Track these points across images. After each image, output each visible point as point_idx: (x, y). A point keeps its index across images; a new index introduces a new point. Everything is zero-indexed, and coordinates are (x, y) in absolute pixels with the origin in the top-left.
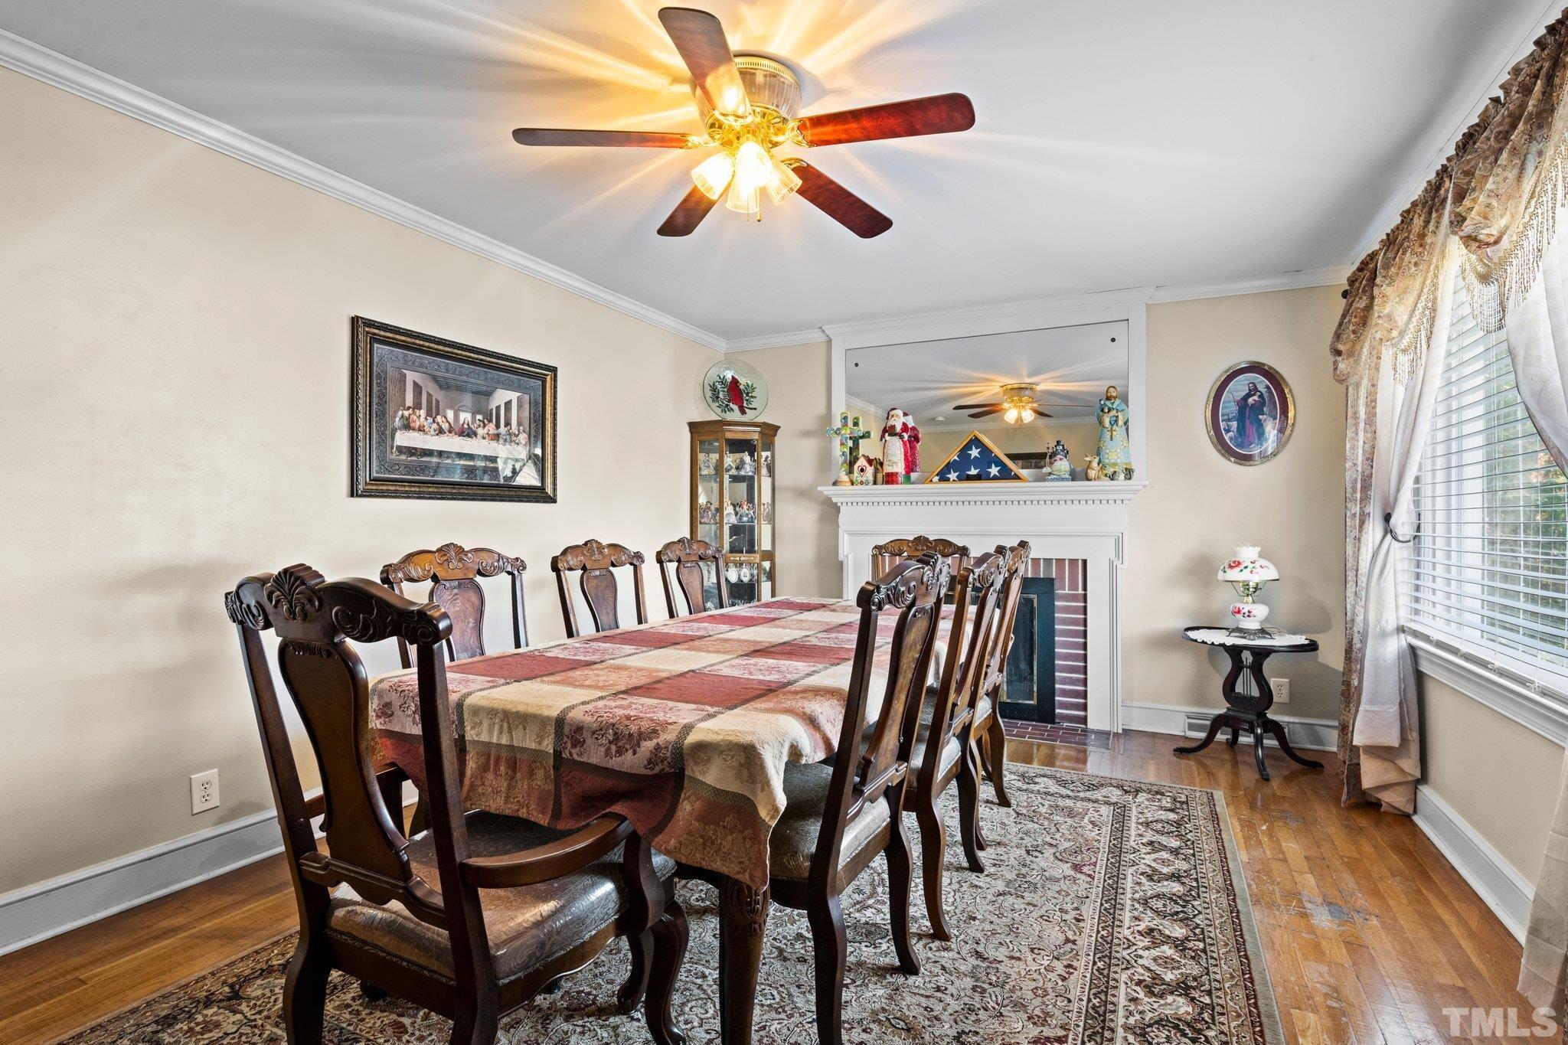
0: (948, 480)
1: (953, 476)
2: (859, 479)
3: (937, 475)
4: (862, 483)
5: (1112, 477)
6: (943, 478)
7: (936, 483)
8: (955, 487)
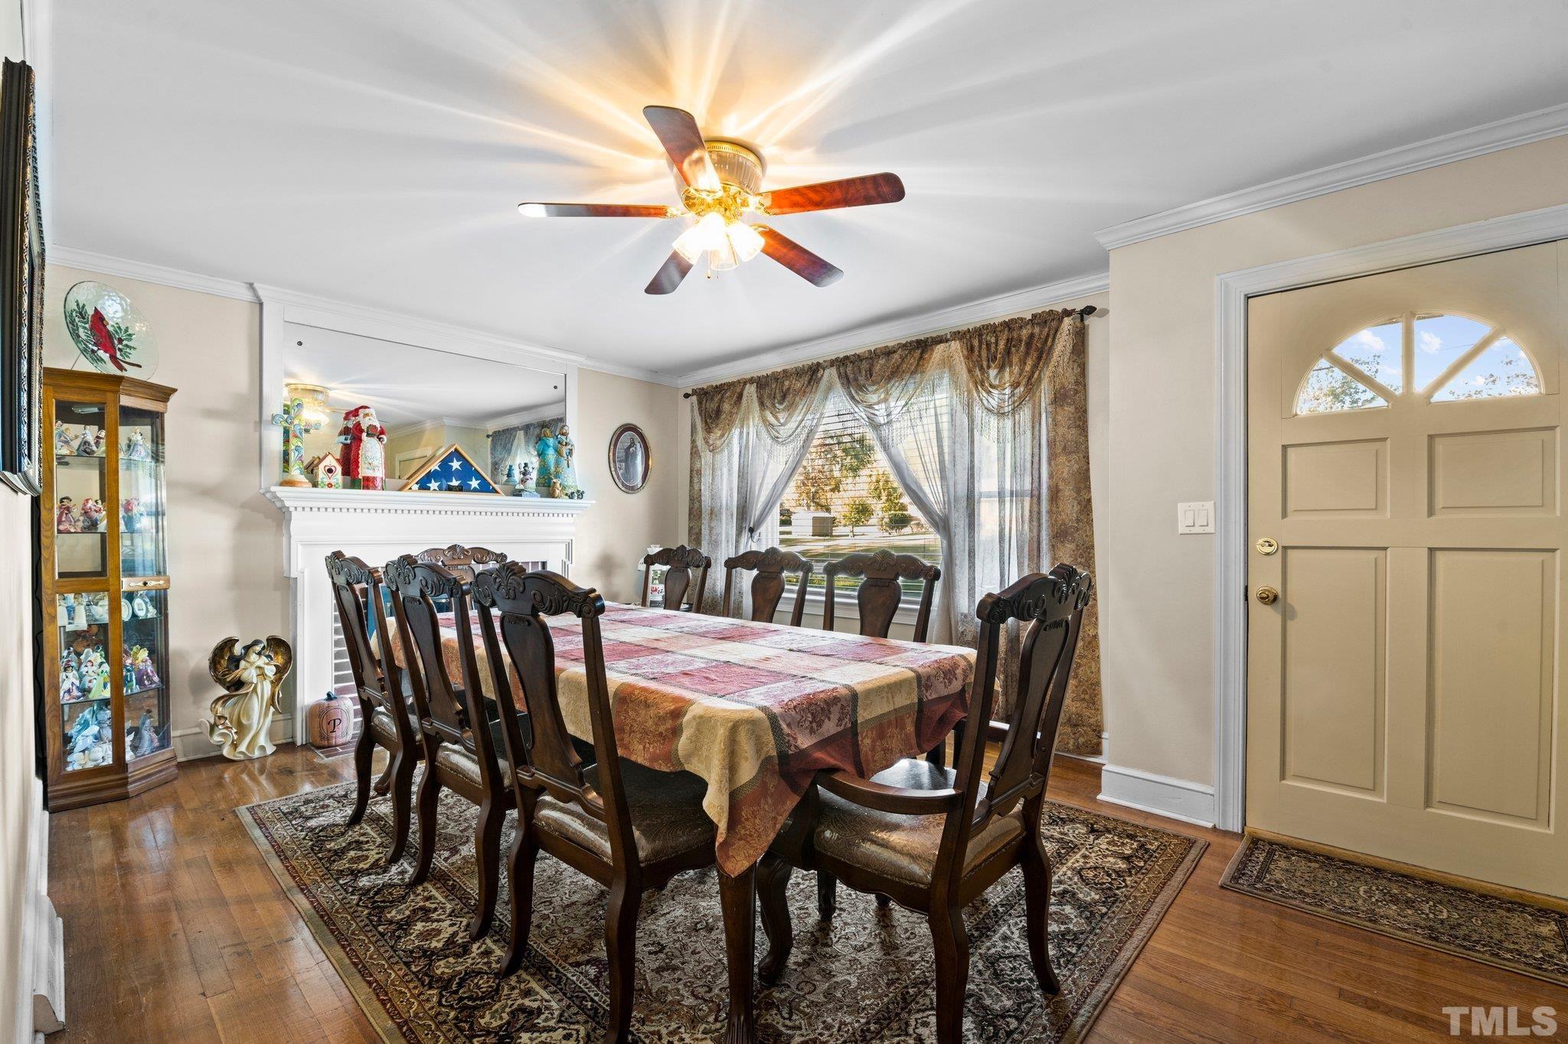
0: (428, 489)
1: (434, 485)
2: (327, 481)
3: (417, 483)
4: (330, 485)
5: (571, 496)
6: (423, 486)
7: (415, 491)
8: (435, 497)
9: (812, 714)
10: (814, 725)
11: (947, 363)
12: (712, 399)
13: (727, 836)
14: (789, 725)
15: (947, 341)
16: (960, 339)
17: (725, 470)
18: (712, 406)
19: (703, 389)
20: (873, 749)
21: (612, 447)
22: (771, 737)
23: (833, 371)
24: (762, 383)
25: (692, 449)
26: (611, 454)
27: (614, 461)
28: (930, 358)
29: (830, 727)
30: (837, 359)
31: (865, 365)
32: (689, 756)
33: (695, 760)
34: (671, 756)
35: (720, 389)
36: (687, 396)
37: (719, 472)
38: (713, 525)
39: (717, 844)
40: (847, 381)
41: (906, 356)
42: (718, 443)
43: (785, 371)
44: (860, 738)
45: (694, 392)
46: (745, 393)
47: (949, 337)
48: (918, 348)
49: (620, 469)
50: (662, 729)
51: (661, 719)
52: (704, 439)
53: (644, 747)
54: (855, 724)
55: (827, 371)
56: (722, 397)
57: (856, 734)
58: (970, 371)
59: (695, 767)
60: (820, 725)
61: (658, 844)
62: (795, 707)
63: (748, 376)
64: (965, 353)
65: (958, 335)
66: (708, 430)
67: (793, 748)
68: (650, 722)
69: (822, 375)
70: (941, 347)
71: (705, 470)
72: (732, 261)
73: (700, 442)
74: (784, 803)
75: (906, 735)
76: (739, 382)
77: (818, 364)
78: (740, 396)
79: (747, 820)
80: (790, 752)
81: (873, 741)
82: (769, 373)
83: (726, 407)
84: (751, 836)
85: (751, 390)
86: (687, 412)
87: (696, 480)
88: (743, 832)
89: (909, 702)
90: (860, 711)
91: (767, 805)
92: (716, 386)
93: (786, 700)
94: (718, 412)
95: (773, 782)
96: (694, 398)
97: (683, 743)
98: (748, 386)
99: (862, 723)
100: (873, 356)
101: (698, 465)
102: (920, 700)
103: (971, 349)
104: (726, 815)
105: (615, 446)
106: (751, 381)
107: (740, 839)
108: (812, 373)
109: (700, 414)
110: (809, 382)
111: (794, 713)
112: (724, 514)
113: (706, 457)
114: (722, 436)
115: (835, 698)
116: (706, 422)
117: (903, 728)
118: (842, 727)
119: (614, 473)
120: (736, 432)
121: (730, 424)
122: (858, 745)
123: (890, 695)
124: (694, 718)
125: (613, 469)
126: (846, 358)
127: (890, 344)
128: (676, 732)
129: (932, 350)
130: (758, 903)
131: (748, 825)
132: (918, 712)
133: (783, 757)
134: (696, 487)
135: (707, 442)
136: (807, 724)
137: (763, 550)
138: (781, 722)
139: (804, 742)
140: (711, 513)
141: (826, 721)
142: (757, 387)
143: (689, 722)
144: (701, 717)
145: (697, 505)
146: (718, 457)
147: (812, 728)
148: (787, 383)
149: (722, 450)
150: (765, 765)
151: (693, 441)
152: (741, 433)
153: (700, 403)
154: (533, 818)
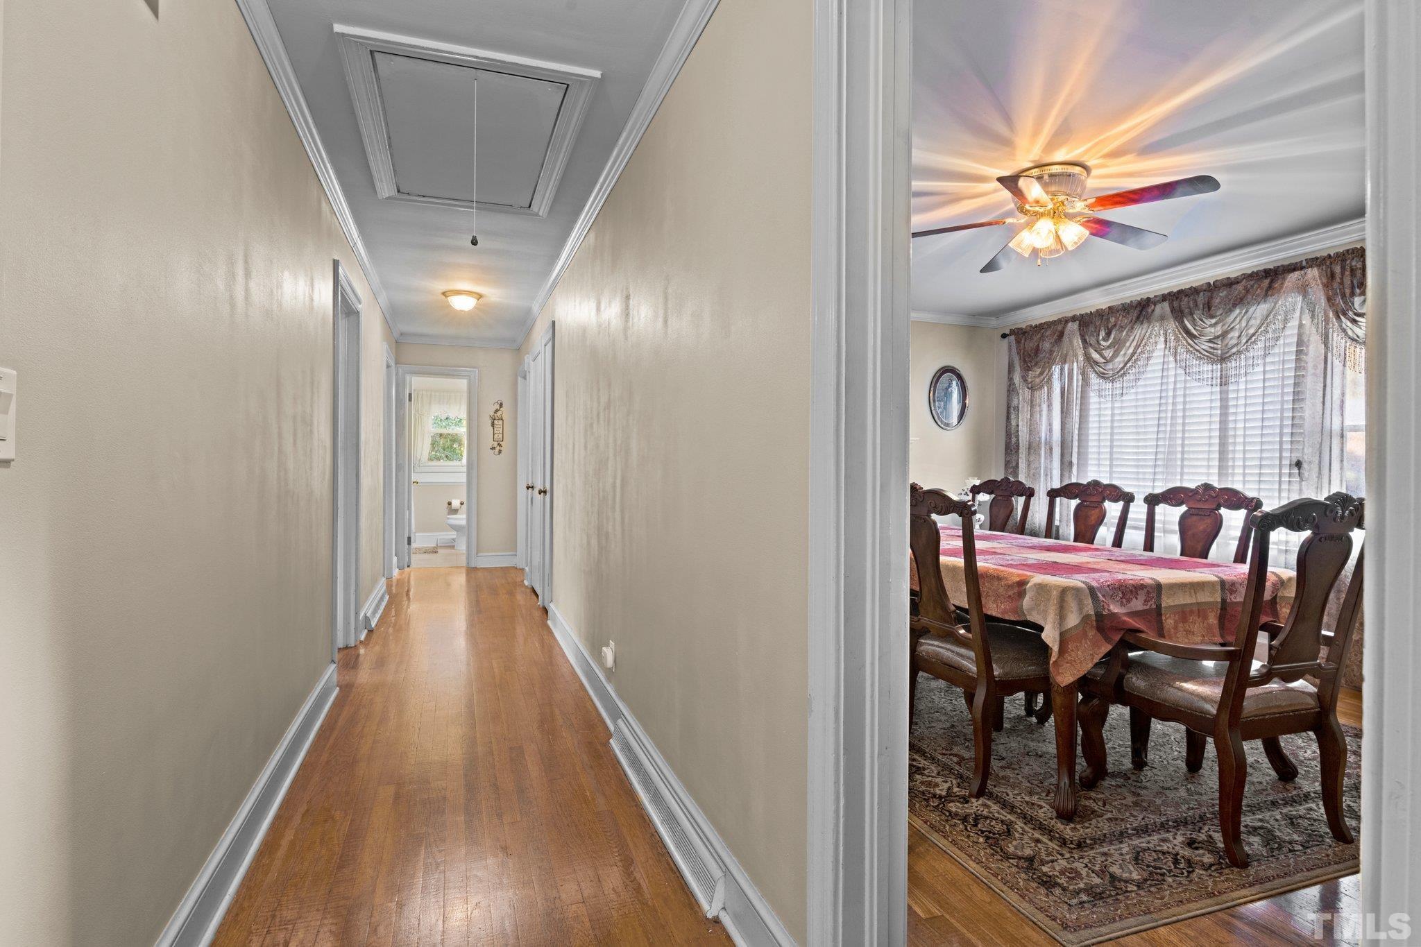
9: (1123, 592)
10: (1124, 600)
11: (1303, 289)
12: (1031, 339)
13: (1058, 658)
14: (1103, 596)
15: (1302, 268)
16: (1319, 266)
17: (1045, 407)
18: (1030, 345)
19: (1021, 329)
20: (1176, 628)
21: (932, 389)
22: (1090, 601)
23: (1166, 305)
24: (1086, 322)
25: (1010, 386)
26: (931, 394)
27: (934, 401)
28: (1281, 287)
29: (1138, 604)
30: (1170, 294)
31: (1201, 299)
32: (1031, 609)
33: (1034, 613)
34: (1018, 610)
35: (1040, 328)
36: (1004, 336)
37: (1038, 409)
38: (1031, 459)
39: (1051, 662)
40: (1178, 314)
41: (1252, 286)
42: (1038, 380)
43: (1110, 308)
44: (1163, 618)
45: (1013, 332)
46: (1067, 332)
47: (1304, 264)
48: (1266, 277)
49: (939, 408)
50: (1010, 593)
51: (1010, 587)
52: (1023, 377)
53: (997, 606)
54: (1159, 607)
55: (1158, 307)
56: (1042, 336)
57: (1160, 614)
58: (1329, 299)
59: (1034, 617)
60: (1129, 601)
61: (1007, 669)
62: (1108, 586)
63: (1070, 315)
64: (1325, 280)
65: (1314, 262)
66: (1027, 369)
67: (1106, 610)
68: (1002, 589)
69: (1153, 311)
70: (1295, 276)
71: (1023, 407)
72: (1060, 247)
73: (1017, 379)
74: (1099, 648)
75: (1208, 624)
76: (1060, 320)
77: (1148, 299)
78: (1061, 335)
79: (1072, 651)
80: (1104, 613)
81: (1176, 622)
82: (1093, 310)
83: (1046, 345)
84: (1075, 661)
85: (1073, 327)
86: (1003, 351)
87: (1013, 416)
88: (1069, 658)
89: (1212, 600)
90: (1164, 598)
91: (1087, 644)
92: (1036, 326)
93: (1102, 580)
94: (1037, 350)
95: (1092, 633)
96: (1012, 338)
97: (1027, 602)
98: (1070, 324)
99: (1166, 607)
100: (1212, 288)
101: (1015, 402)
102: (1224, 601)
103: (1332, 276)
104: (1058, 643)
105: (935, 387)
106: (1074, 319)
107: (1067, 663)
108: (1141, 310)
109: (1018, 353)
110: (1138, 318)
111: (1107, 589)
112: (1043, 449)
113: (1024, 394)
114: (1041, 373)
115: (1142, 585)
116: (1025, 361)
117: (1205, 618)
118: (1148, 607)
119: (934, 412)
120: (1056, 369)
121: (1050, 362)
122: (1162, 623)
123: (1193, 591)
124: (1035, 585)
125: (933, 408)
126: (1180, 292)
127: (1233, 276)
128: (1021, 594)
129: (1284, 279)
130: (1079, 729)
131: (1073, 654)
132: (1221, 609)
133: (1099, 617)
134: (1013, 423)
135: (1025, 380)
136: (1118, 599)
137: (1085, 482)
138: (1097, 592)
139: (1115, 608)
140: (1029, 448)
141: (1134, 599)
142: (1080, 324)
143: (1031, 587)
144: (1039, 584)
145: (1014, 440)
146: (1037, 394)
147: (1122, 602)
148: (1113, 320)
149: (1042, 387)
150: (1085, 619)
151: (1011, 379)
152: (1062, 370)
153: (1018, 342)
154: (915, 651)
